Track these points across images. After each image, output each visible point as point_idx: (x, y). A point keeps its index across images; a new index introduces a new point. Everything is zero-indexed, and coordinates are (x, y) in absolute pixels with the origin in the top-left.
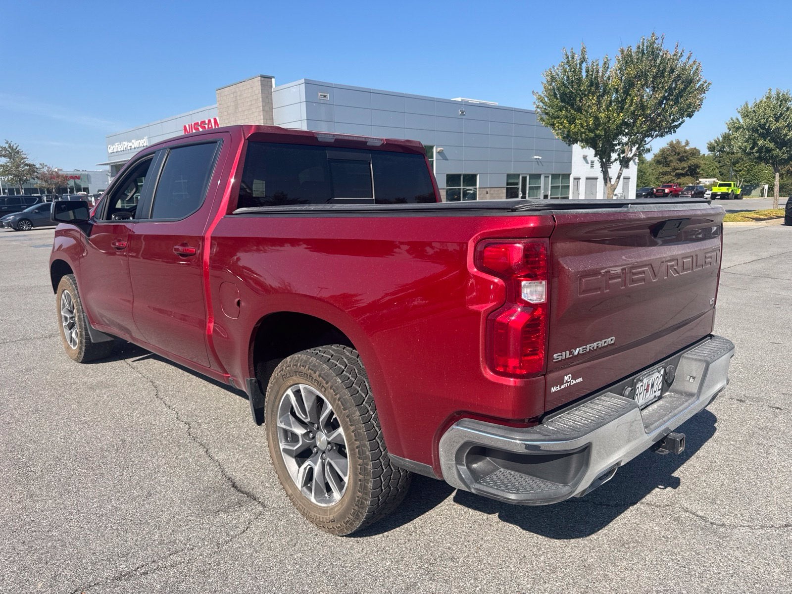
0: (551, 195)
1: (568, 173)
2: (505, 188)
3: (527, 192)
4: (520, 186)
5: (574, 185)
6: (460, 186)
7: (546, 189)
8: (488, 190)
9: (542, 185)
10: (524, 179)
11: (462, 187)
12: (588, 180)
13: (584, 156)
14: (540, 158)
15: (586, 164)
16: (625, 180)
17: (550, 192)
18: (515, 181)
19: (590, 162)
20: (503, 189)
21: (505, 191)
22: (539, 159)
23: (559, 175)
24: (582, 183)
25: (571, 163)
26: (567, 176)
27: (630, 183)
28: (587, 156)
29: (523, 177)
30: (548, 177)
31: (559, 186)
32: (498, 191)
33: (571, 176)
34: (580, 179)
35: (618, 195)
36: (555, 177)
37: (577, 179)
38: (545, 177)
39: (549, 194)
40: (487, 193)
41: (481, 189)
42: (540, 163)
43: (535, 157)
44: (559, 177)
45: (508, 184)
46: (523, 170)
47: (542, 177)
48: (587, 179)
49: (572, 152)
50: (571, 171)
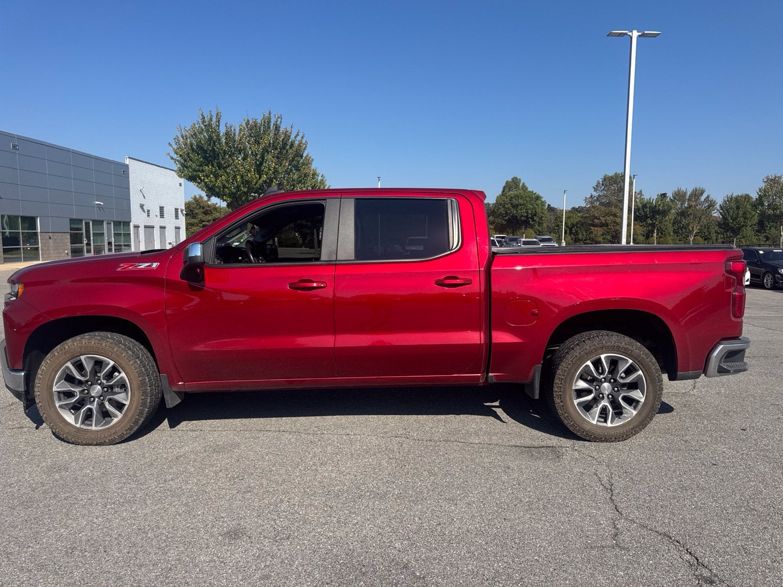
0: (114, 243)
1: (129, 220)
2: (69, 234)
3: (92, 238)
4: (84, 231)
5: (135, 233)
6: (18, 229)
7: (109, 236)
8: (50, 234)
9: (105, 232)
10: (87, 224)
11: (21, 231)
12: (146, 229)
13: (140, 204)
14: (102, 204)
15: (143, 213)
16: (177, 229)
17: (113, 239)
18: (79, 226)
19: (146, 211)
20: (66, 234)
21: (69, 237)
22: (100, 204)
23: (120, 222)
24: (142, 230)
25: (130, 210)
26: (127, 224)
27: (181, 232)
28: (144, 205)
29: (86, 223)
30: (111, 224)
31: (121, 234)
32: (62, 236)
33: (131, 223)
34: (139, 227)
35: (173, 243)
36: (117, 224)
37: (136, 227)
38: (108, 223)
39: (113, 241)
40: (50, 238)
41: (43, 234)
42: (101, 209)
43: (97, 202)
44: (121, 224)
45: (71, 229)
46: (86, 215)
47: (105, 224)
48: (146, 227)
49: (130, 200)
50: (131, 219)
